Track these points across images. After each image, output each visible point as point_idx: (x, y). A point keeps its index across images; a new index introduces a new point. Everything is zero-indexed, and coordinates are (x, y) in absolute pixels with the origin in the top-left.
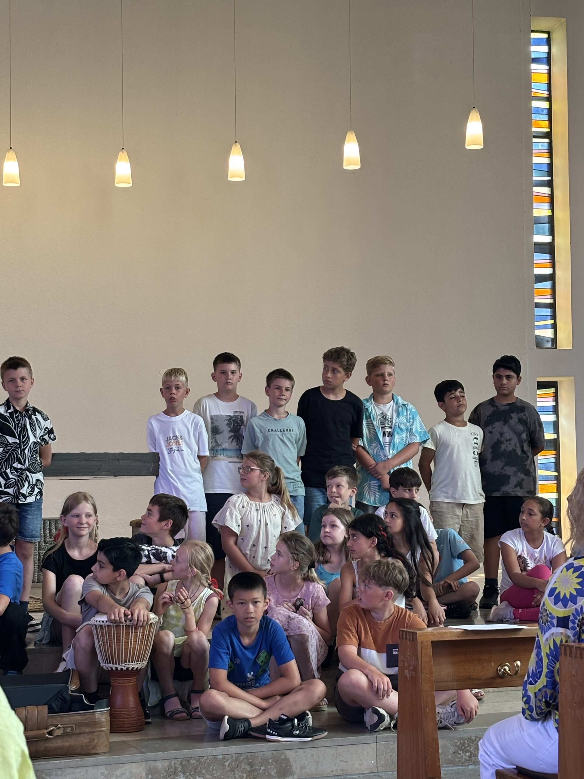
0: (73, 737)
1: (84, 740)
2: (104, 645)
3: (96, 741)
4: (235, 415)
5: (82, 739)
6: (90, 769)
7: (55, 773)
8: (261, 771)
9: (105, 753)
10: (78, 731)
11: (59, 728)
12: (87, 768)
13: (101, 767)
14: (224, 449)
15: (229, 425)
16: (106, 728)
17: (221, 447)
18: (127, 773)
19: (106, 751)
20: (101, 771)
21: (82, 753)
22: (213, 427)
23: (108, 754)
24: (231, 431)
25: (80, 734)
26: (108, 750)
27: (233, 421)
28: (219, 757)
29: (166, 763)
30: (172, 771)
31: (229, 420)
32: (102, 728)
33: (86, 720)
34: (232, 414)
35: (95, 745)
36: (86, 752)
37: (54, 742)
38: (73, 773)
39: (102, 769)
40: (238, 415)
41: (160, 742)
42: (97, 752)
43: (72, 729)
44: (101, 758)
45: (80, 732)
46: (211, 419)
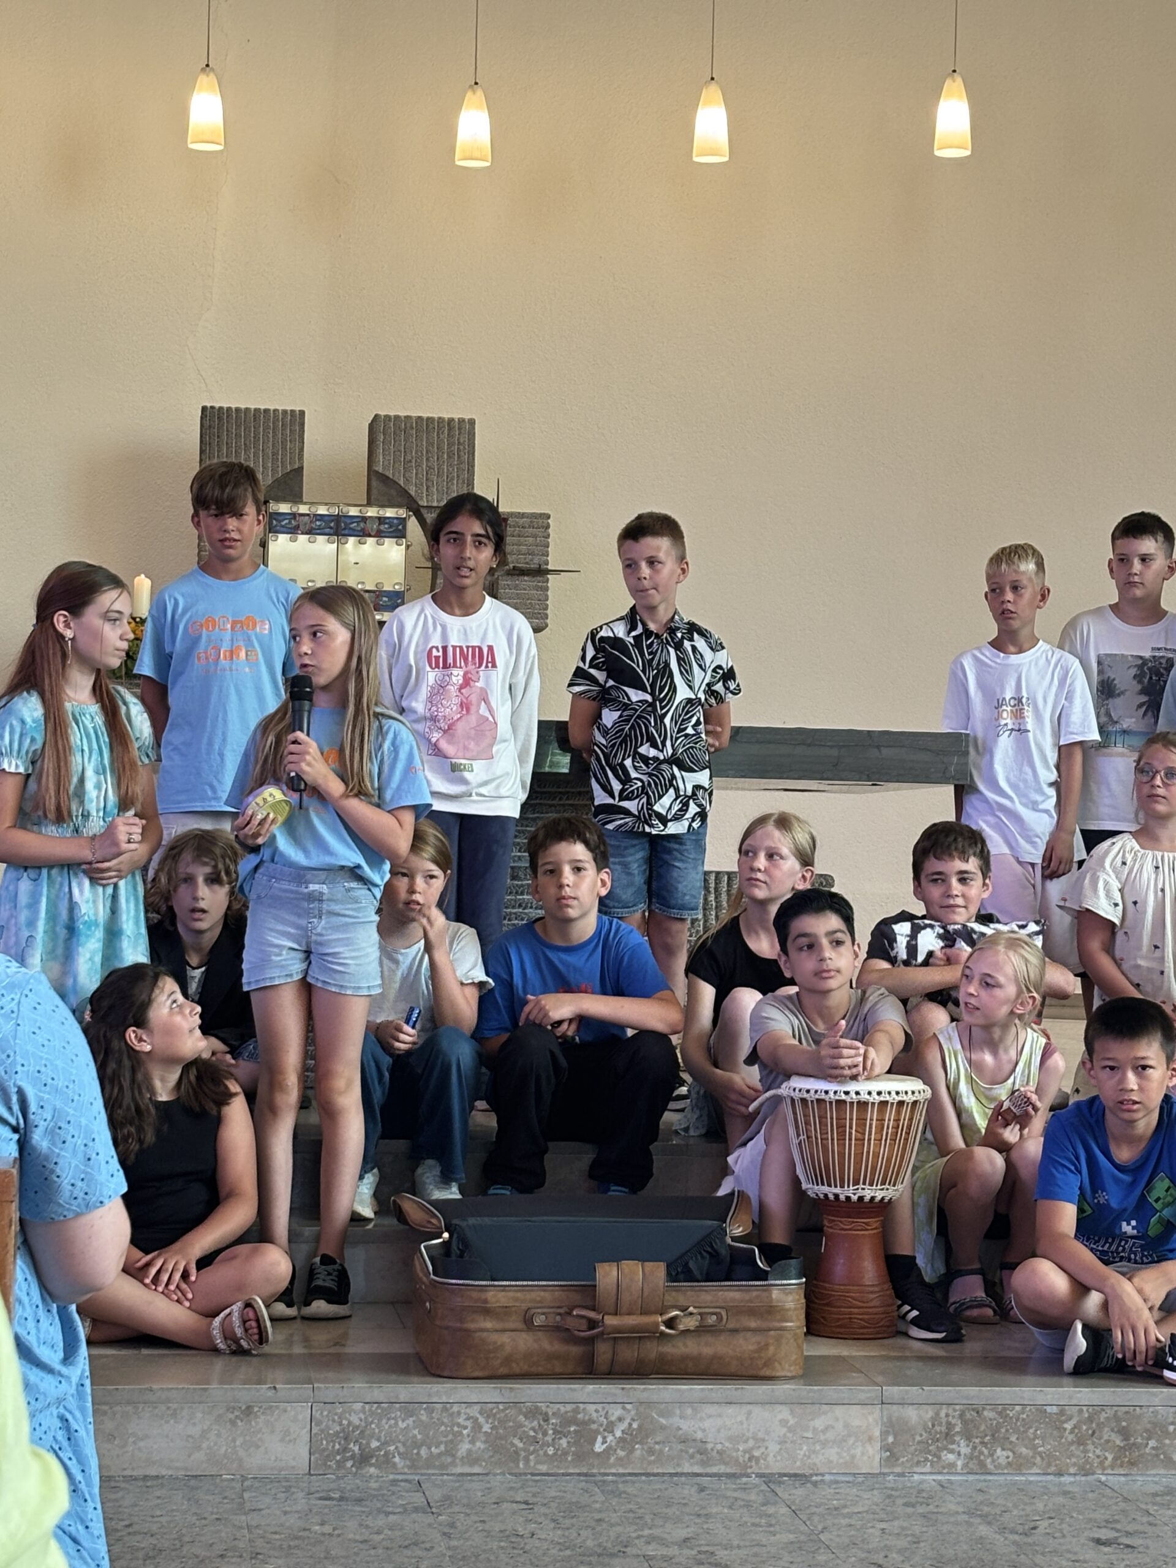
0: (722, 1338)
1: (745, 1345)
2: (811, 1143)
3: (772, 1349)
4: (1154, 657)
5: (741, 1341)
6: (757, 1410)
7: (678, 1412)
8: (1147, 1450)
9: (793, 1378)
10: (731, 1326)
11: (691, 1314)
12: (750, 1407)
13: (781, 1407)
14: (1124, 732)
15: (1138, 678)
16: (796, 1322)
17: (1118, 727)
18: (839, 1426)
19: (794, 1374)
20: (780, 1417)
21: (739, 1373)
22: (1103, 681)
23: (802, 1381)
24: (1143, 692)
25: (735, 1331)
26: (801, 1372)
27: (1149, 669)
28: (1049, 1409)
29: (929, 1413)
30: (941, 1432)
31: (1140, 667)
32: (787, 1321)
33: (750, 1301)
34: (1147, 654)
35: (769, 1359)
36: (751, 1372)
37: (680, 1344)
38: (720, 1416)
39: (784, 1413)
40: (1163, 657)
41: (920, 1364)
42: (773, 1374)
43: (720, 1318)
44: (782, 1389)
45: (738, 1326)
46: (1099, 663)
